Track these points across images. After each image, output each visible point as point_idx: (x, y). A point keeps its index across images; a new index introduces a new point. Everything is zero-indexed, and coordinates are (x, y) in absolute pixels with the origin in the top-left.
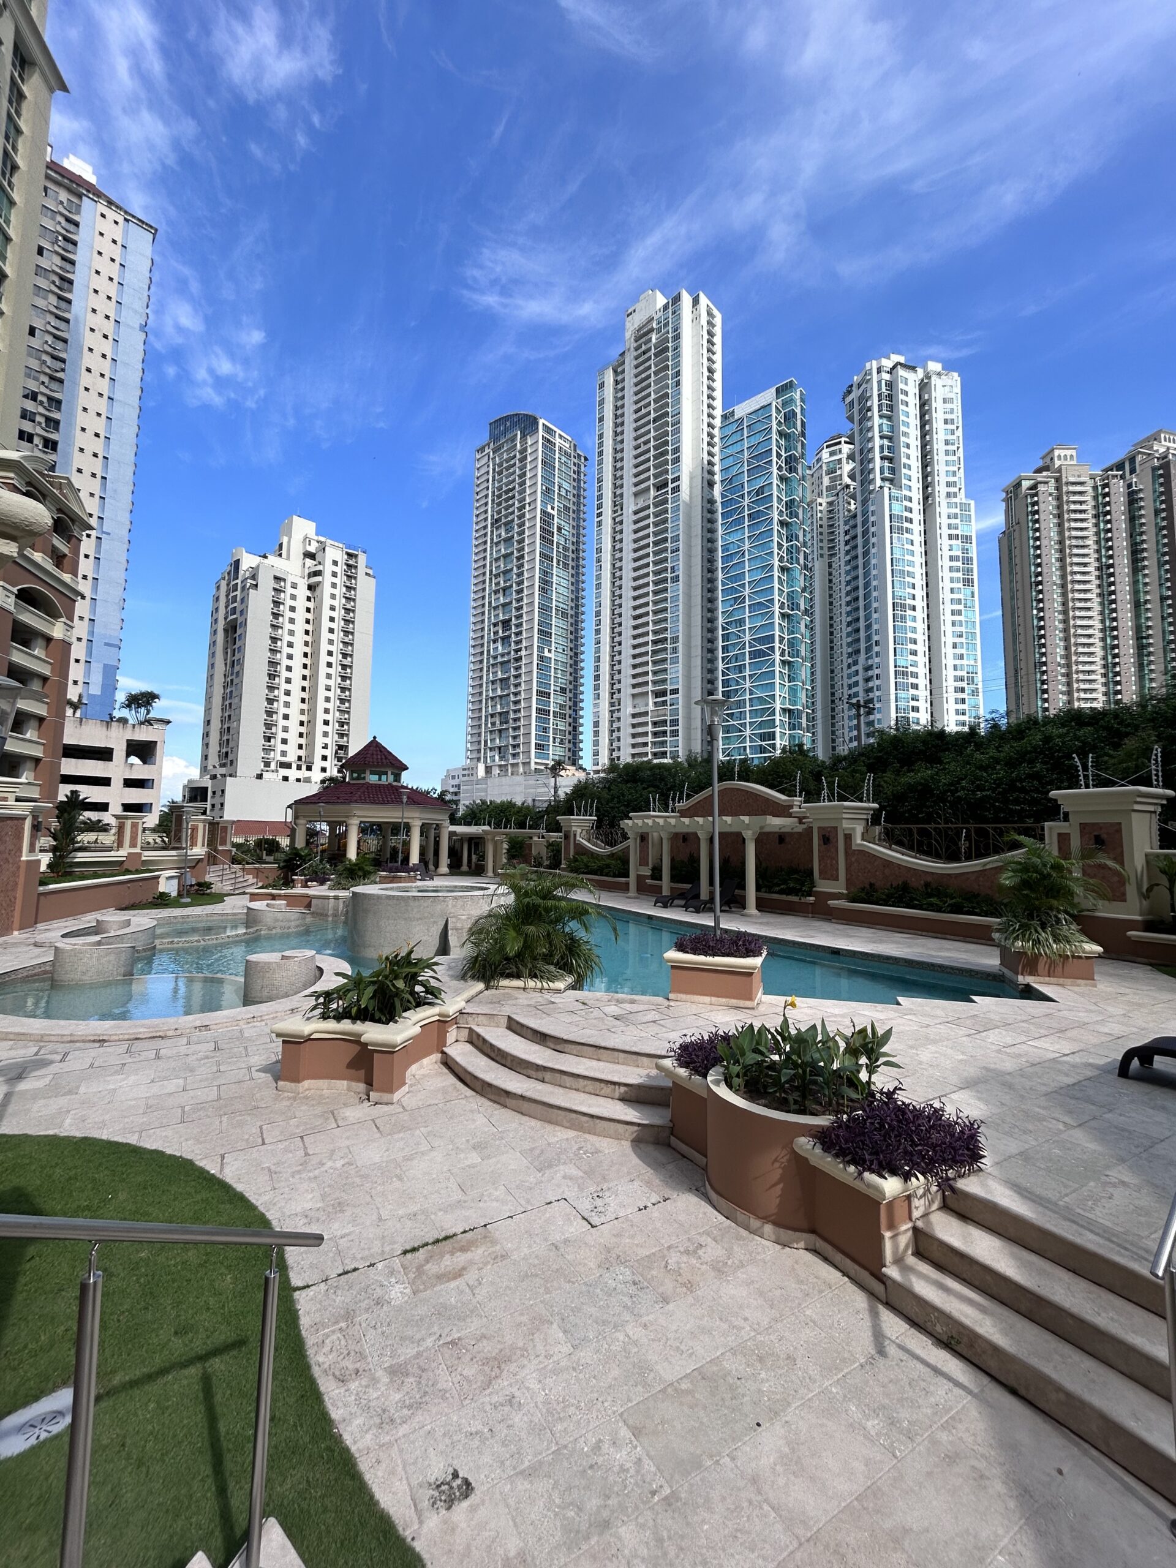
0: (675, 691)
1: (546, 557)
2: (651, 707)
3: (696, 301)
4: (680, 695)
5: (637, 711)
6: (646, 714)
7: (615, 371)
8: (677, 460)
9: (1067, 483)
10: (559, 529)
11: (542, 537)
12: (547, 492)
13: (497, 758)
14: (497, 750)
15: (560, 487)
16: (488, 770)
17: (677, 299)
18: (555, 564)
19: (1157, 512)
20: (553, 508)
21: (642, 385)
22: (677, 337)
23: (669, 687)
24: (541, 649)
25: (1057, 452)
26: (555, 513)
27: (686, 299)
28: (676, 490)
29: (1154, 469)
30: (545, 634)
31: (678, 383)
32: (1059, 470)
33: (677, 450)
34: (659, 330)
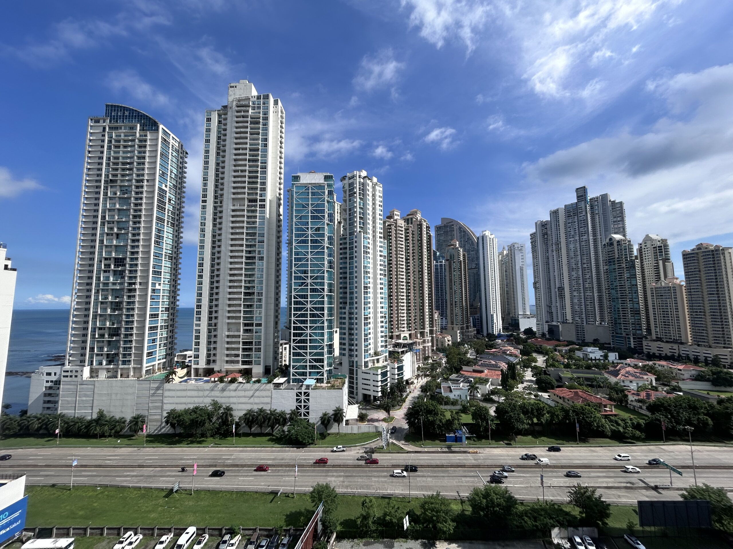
0: (260, 325)
1: (160, 220)
2: (241, 333)
3: (276, 103)
4: (262, 328)
5: (231, 333)
6: (239, 336)
7: (219, 116)
8: (264, 189)
9: (399, 226)
10: (170, 200)
11: (158, 206)
12: (163, 175)
13: (104, 363)
14: (105, 357)
15: (171, 172)
16: (94, 373)
17: (267, 97)
18: (166, 224)
19: (418, 240)
20: (166, 186)
21: (240, 136)
22: (266, 119)
23: (255, 322)
24: (154, 284)
25: (395, 212)
26: (167, 189)
27: (272, 100)
28: (263, 206)
29: (418, 225)
30: (157, 273)
31: (266, 145)
32: (396, 220)
33: (264, 183)
34: (253, 108)
